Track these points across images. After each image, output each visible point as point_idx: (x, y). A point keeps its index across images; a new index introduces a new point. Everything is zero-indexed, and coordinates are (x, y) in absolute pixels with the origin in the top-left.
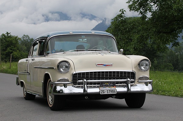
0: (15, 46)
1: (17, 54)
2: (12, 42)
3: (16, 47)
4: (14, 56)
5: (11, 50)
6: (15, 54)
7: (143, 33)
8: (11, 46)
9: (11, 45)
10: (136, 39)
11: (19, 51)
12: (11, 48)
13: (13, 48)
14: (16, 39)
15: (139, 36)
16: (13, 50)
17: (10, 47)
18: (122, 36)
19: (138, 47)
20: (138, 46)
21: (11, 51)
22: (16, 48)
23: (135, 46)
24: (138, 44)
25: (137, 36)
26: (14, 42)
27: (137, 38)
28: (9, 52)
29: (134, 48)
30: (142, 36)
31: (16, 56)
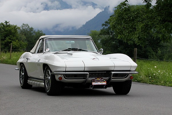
0: (14, 36)
1: (17, 44)
2: (11, 31)
6: (14, 44)
7: (148, 22)
9: (10, 34)
10: (140, 28)
11: (19, 41)
12: (10, 37)
13: (12, 37)
14: (15, 28)
15: (144, 25)
16: (12, 39)
18: (126, 25)
19: (143, 37)
20: (142, 35)
21: (10, 40)
22: (15, 38)
23: (139, 35)
24: (142, 34)
25: (142, 25)
26: (13, 31)
27: (142, 27)
28: (8, 42)
29: (138, 37)
30: (147, 25)
31: (15, 46)
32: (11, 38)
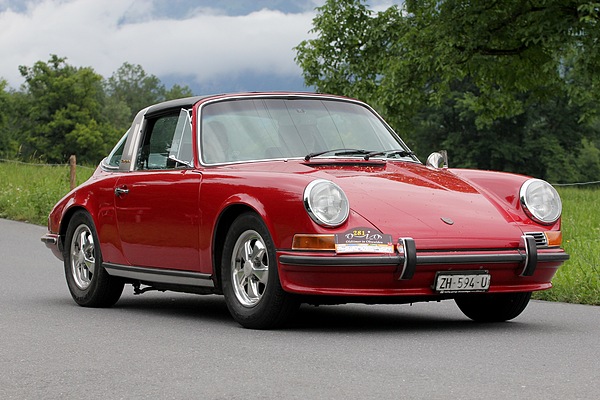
0: (82, 106)
1: (91, 134)
2: (73, 90)
3: (87, 107)
4: (80, 138)
5: (70, 118)
6: (82, 132)
7: (420, 56)
8: (69, 105)
9: (69, 101)
11: (98, 123)
12: (68, 111)
13: (74, 110)
14: (89, 78)
15: (406, 64)
16: (77, 118)
17: (63, 110)
20: (399, 98)
21: (69, 122)
22: (84, 113)
23: (390, 97)
24: (399, 92)
25: (398, 66)
26: (78, 89)
28: (63, 126)
29: (387, 105)
30: (413, 67)
31: (87, 139)
32: (73, 115)
